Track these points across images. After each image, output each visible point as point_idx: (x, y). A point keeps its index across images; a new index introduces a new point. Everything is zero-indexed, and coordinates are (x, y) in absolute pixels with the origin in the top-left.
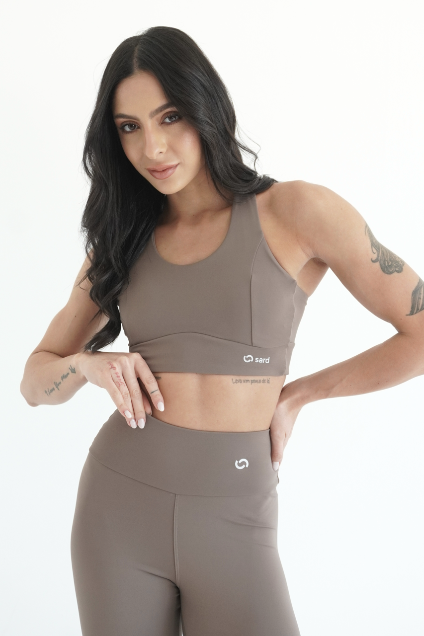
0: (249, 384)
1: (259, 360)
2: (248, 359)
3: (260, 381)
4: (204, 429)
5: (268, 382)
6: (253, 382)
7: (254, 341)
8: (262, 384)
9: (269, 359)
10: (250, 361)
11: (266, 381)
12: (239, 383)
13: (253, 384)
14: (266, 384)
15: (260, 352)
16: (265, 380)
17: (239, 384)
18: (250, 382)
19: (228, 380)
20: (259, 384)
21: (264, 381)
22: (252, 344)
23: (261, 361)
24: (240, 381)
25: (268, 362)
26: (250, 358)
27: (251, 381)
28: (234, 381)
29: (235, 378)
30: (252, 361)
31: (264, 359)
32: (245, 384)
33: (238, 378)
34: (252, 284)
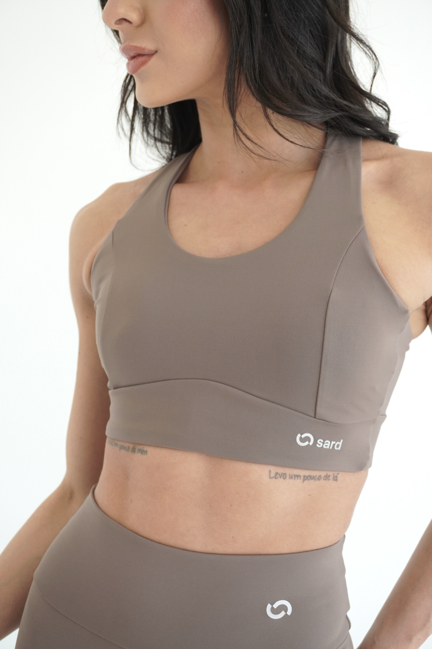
0: (299, 482)
1: (323, 443)
2: (304, 439)
3: (319, 478)
4: (209, 549)
5: (335, 479)
6: (306, 478)
7: (319, 410)
8: (322, 482)
9: (340, 444)
10: (307, 443)
11: (331, 478)
12: (282, 479)
13: (306, 482)
14: (331, 481)
15: (328, 429)
16: (329, 476)
17: (280, 480)
18: (302, 478)
19: (260, 473)
20: (317, 482)
21: (327, 478)
22: (315, 415)
23: (328, 445)
24: (284, 476)
25: (339, 448)
26: (308, 439)
27: (304, 476)
28: (273, 475)
29: (274, 470)
30: (311, 443)
31: (333, 443)
32: (292, 481)
33: (281, 470)
34: (330, 305)
